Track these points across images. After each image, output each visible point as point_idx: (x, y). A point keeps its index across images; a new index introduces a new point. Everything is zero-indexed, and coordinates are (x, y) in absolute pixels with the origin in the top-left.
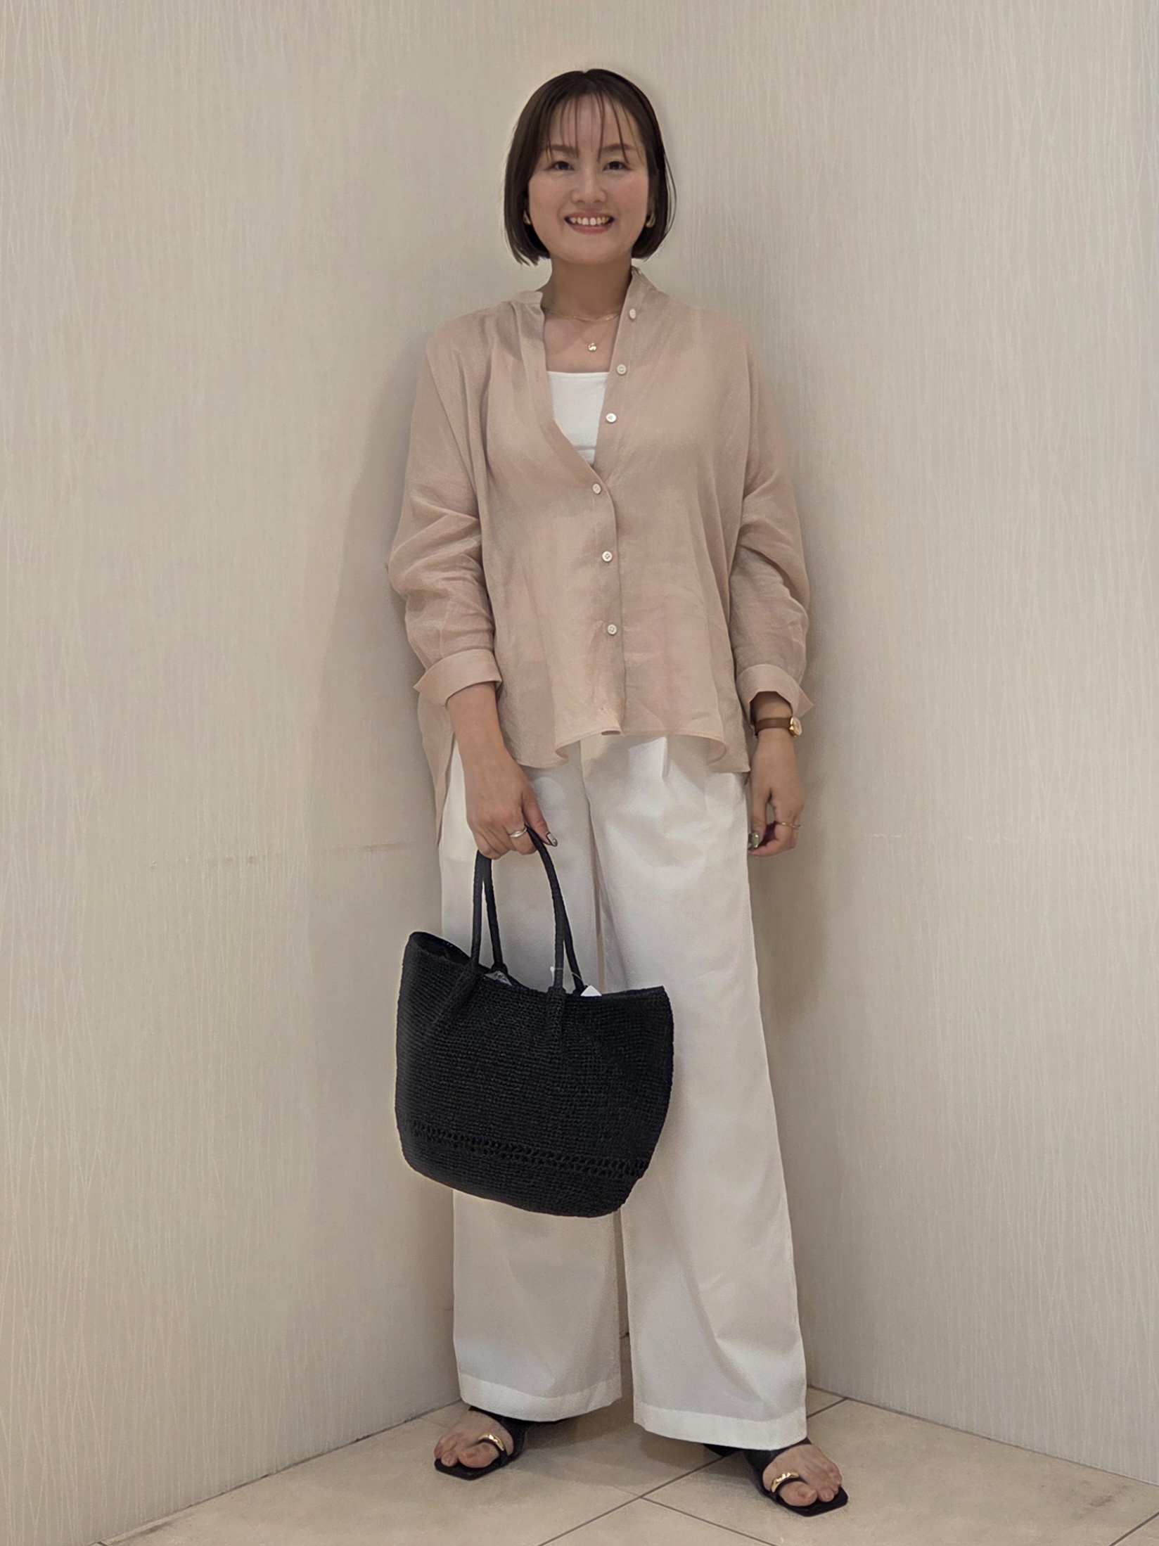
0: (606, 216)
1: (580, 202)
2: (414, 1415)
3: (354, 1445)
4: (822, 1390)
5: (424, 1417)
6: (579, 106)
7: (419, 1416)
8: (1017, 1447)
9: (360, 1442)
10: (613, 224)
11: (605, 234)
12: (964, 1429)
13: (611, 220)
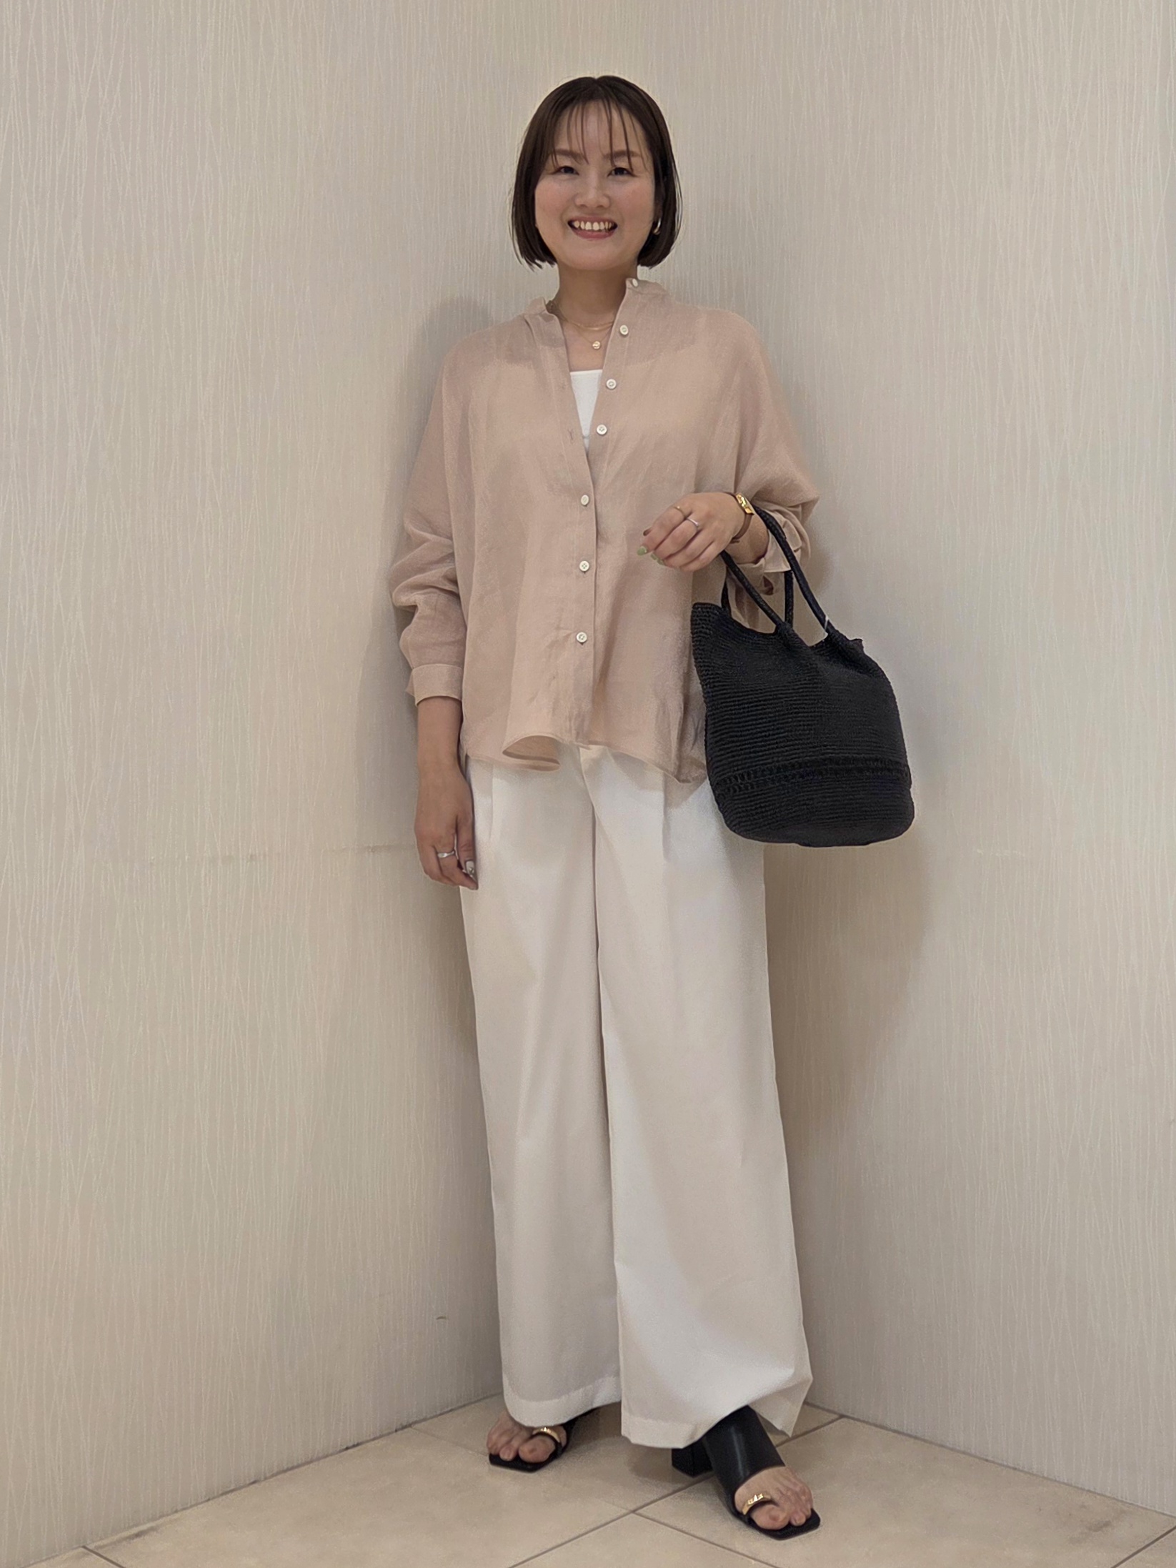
0: (609, 221)
1: (583, 206)
2: (405, 1424)
3: (342, 1454)
4: (818, 1407)
5: (418, 1426)
6: (585, 113)
7: (410, 1425)
8: (1015, 1469)
9: (350, 1451)
10: (617, 230)
11: (608, 239)
12: (962, 1449)
13: (614, 227)
